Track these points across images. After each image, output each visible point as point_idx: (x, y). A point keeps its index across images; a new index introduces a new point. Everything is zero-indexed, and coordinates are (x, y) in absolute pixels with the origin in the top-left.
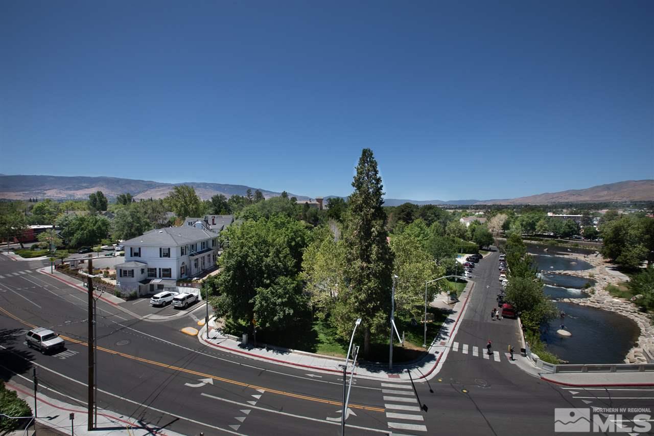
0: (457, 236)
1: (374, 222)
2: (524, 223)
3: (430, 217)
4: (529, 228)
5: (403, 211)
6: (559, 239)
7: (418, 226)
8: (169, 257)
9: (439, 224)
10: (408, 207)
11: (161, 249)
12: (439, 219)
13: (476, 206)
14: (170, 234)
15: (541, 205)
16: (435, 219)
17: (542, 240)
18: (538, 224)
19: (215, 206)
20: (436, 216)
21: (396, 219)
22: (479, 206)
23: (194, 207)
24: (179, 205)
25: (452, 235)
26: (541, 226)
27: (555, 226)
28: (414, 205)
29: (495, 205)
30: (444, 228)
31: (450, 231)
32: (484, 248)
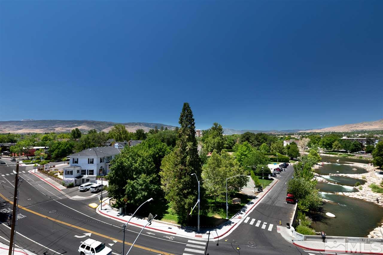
0: (277, 152)
1: (188, 143)
2: (325, 143)
3: (261, 140)
4: (328, 147)
5: (244, 137)
6: (349, 153)
7: (245, 145)
8: (93, 163)
9: (266, 144)
10: (247, 134)
11: (89, 159)
12: (266, 141)
13: (299, 133)
14: (95, 151)
15: (343, 132)
16: (264, 141)
17: (337, 154)
18: (334, 144)
19: (138, 135)
20: (265, 139)
21: (241, 141)
22: (300, 133)
23: (124, 136)
24: (116, 135)
25: (274, 151)
26: (336, 146)
27: (345, 145)
28: (252, 134)
29: (312, 132)
30: (270, 147)
31: (273, 148)
32: (294, 159)
